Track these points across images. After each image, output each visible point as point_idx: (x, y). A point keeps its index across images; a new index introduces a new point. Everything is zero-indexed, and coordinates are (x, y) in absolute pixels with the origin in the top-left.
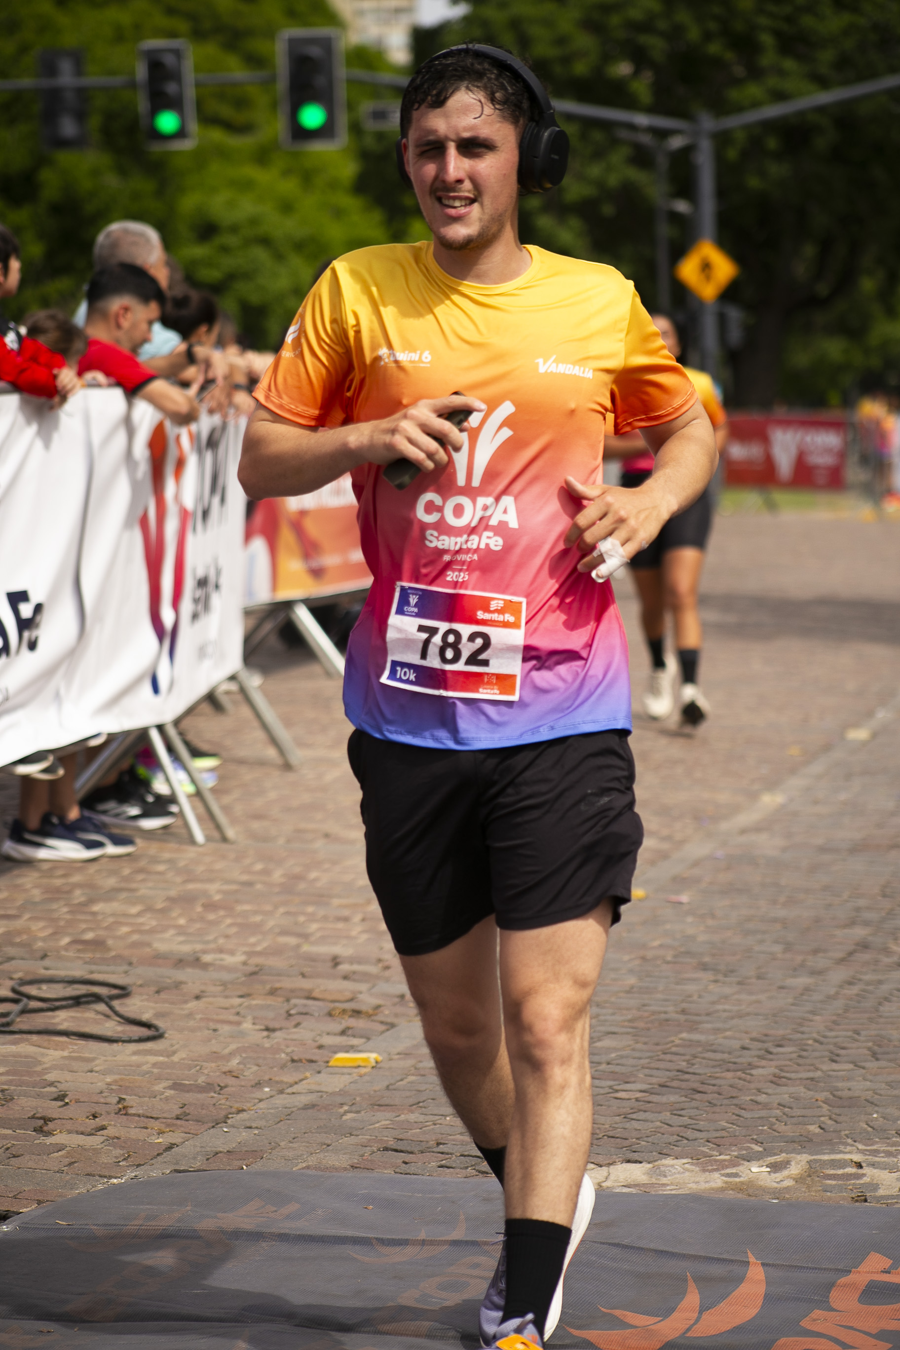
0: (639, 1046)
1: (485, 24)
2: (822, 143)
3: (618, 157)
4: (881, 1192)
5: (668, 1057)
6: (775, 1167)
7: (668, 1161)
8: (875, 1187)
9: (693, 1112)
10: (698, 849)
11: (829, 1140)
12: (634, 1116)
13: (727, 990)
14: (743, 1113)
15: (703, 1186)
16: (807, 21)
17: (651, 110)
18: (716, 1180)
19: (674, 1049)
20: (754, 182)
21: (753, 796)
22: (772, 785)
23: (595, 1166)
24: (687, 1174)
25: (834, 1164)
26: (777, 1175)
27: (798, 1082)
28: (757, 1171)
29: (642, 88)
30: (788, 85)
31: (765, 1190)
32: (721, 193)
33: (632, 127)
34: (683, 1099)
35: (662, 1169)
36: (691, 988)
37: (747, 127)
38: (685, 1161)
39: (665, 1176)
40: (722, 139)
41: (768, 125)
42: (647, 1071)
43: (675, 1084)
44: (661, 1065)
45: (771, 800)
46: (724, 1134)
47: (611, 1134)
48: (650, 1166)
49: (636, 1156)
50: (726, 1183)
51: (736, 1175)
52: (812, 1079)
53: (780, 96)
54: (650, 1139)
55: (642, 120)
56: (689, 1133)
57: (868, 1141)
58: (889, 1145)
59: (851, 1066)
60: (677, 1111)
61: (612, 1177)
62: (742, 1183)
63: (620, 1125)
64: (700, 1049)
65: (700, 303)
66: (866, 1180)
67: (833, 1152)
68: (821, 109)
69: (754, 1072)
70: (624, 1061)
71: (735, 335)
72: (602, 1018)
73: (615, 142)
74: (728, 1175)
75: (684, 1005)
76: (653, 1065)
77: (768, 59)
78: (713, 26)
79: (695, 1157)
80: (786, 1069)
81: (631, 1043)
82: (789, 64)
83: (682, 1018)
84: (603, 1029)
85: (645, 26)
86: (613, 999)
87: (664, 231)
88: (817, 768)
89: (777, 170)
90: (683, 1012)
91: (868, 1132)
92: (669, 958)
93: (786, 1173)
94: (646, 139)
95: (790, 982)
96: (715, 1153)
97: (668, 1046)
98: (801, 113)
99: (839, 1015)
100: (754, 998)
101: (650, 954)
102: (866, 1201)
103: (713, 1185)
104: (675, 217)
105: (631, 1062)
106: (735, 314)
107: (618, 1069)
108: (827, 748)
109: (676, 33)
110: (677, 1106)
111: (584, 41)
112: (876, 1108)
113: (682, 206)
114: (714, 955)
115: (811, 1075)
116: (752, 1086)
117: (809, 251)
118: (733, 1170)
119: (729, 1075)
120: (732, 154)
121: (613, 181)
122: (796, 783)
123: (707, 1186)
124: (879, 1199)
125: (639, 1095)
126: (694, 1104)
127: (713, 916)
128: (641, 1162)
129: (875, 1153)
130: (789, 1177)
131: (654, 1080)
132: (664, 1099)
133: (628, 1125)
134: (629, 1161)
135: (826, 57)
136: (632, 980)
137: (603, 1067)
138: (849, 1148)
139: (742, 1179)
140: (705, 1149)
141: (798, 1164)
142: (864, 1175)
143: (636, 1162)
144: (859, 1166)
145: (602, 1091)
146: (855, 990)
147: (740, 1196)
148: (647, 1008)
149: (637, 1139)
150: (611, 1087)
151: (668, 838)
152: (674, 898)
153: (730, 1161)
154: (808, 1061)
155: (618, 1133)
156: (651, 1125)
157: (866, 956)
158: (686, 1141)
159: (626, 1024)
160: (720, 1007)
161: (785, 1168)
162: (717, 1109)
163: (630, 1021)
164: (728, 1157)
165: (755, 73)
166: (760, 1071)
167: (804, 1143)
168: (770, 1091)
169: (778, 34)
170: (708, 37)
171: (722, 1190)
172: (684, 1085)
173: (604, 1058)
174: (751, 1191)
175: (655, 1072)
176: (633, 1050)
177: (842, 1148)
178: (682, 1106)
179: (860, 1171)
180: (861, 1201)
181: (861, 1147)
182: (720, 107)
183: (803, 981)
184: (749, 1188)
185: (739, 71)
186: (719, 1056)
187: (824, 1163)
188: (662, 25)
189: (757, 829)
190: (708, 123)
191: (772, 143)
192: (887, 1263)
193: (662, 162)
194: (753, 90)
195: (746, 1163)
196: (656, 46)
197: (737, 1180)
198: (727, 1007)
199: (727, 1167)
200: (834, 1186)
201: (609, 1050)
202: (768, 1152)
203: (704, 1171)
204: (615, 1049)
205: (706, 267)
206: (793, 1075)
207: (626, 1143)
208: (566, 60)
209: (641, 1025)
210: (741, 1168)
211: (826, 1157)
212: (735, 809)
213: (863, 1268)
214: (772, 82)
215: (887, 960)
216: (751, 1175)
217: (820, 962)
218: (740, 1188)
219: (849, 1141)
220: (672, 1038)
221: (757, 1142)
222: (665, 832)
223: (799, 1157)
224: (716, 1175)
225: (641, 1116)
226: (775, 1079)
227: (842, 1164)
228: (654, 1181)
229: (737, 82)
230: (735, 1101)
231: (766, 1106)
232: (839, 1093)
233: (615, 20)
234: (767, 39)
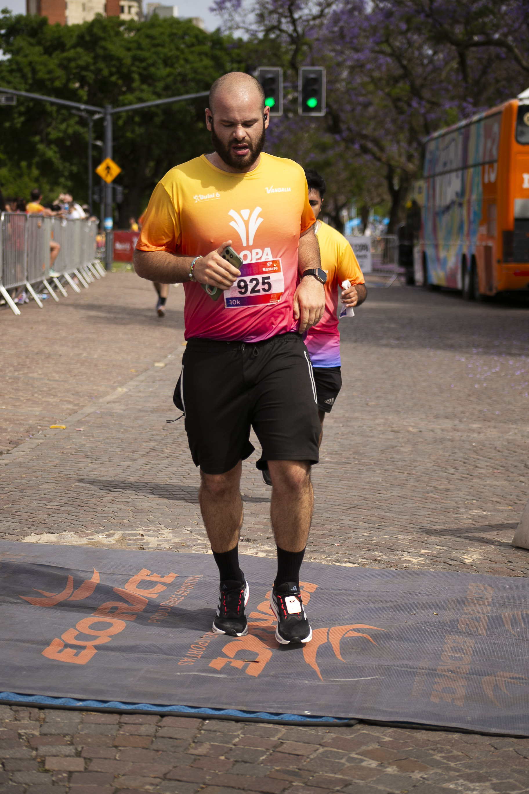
0: (57, 488)
1: (17, 63)
2: (158, 120)
3: (72, 121)
4: (150, 546)
5: (69, 492)
6: (109, 536)
7: (66, 533)
8: (148, 544)
9: (77, 514)
10: (89, 409)
11: (131, 526)
12: (53, 515)
13: (96, 466)
14: (98, 515)
15: (79, 543)
16: (152, 70)
17: (86, 103)
18: (84, 541)
19: (72, 489)
20: (129, 135)
21: (114, 389)
22: (122, 384)
23: (34, 534)
24: (73, 538)
25: (132, 535)
26: (109, 539)
27: (121, 503)
28: (101, 538)
29: (84, 93)
30: (144, 95)
31: (104, 545)
32: (115, 139)
33: (79, 109)
34: (74, 509)
35: (63, 536)
36: (81, 465)
37: (127, 111)
38: (73, 533)
39: (64, 539)
40: (116, 117)
41: (136, 112)
42: (60, 498)
43: (71, 503)
44: (66, 495)
45: (121, 390)
46: (89, 523)
47: (43, 522)
48: (58, 535)
49: (52, 531)
50: (89, 542)
51: (93, 539)
52: (127, 502)
53: (141, 100)
54: (59, 524)
55: (83, 107)
56: (75, 522)
57: (147, 526)
58: (155, 527)
59: (144, 497)
60: (71, 513)
61: (42, 539)
62: (95, 542)
63: (47, 519)
64: (83, 489)
65: (106, 183)
66: (145, 541)
67: (132, 530)
68: (157, 106)
69: (103, 499)
70: (51, 494)
71: (120, 198)
72: (43, 476)
73: (71, 115)
74: (90, 539)
75: (78, 472)
76: (62, 495)
77: (136, 84)
78: (114, 70)
79: (77, 532)
80: (117, 498)
81: (55, 486)
82: (145, 87)
83: (76, 477)
84: (43, 480)
85: (86, 68)
86: (49, 469)
87: (91, 153)
88: (141, 378)
89: (139, 130)
90: (77, 474)
91: (147, 523)
92: (73, 453)
93: (113, 538)
94: (84, 114)
95: (122, 463)
96: (85, 530)
97: (69, 488)
98: (149, 107)
99: (140, 477)
100: (107, 469)
101: (65, 451)
102: (144, 549)
103: (83, 542)
104: (95, 147)
105: (54, 494)
106: (119, 189)
107: (48, 497)
108: (146, 370)
109: (99, 71)
110: (71, 511)
111: (59, 72)
112: (152, 513)
113: (99, 143)
114: (92, 452)
115: (127, 500)
116: (102, 504)
117: (152, 164)
118: (92, 537)
119: (94, 500)
120: (121, 123)
121: (70, 131)
122: (132, 383)
123: (81, 543)
124: (149, 549)
125: (56, 507)
126: (78, 511)
127: (93, 437)
128: (54, 533)
129: (149, 531)
130: (114, 540)
131: (63, 501)
132: (66, 509)
133: (50, 519)
134: (49, 533)
135: (160, 85)
136: (57, 462)
137: (42, 496)
138: (139, 529)
139: (95, 540)
140: (81, 529)
141: (118, 535)
142: (144, 539)
143: (52, 533)
144: (143, 536)
145: (41, 505)
146: (148, 467)
147: (93, 547)
148: (62, 473)
149: (54, 524)
150: (44, 504)
151: (78, 405)
152: (77, 429)
153: (91, 533)
154: (126, 495)
155: (46, 522)
156: (60, 519)
157: (154, 454)
158: (73, 525)
159: (53, 479)
160: (93, 473)
161: (113, 536)
162: (87, 513)
163: (55, 478)
164: (90, 532)
165: (131, 90)
166: (106, 498)
167: (121, 526)
168: (109, 506)
169: (140, 74)
170: (111, 74)
171: (87, 544)
172: (74, 503)
173: (43, 492)
174: (98, 545)
175: (63, 498)
176: (55, 489)
177: (136, 528)
178: (73, 511)
179: (143, 538)
180: (142, 549)
181: (144, 528)
182: (116, 103)
183: (128, 463)
184: (97, 544)
185: (124, 89)
186: (90, 492)
187: (128, 534)
188: (92, 68)
189: (114, 402)
190: (110, 109)
191: (137, 119)
192: (149, 572)
193: (91, 124)
194: (130, 97)
195: (97, 534)
196: (90, 77)
197: (93, 541)
198: (95, 473)
199: (89, 536)
200: (132, 543)
201: (45, 489)
202: (106, 530)
203: (80, 537)
204: (48, 489)
205: (108, 168)
206: (119, 500)
207: (49, 526)
208: (52, 80)
209: (60, 479)
210: (95, 536)
211: (129, 532)
212: (106, 393)
213: (139, 574)
214: (137, 93)
215: (162, 455)
216: (99, 539)
217: (135, 456)
218: (93, 544)
219: (140, 526)
220: (72, 485)
221: (102, 526)
222: (76, 402)
223: (118, 532)
224: (85, 539)
225: (56, 515)
226: (112, 502)
227: (136, 535)
228: (59, 541)
229: (124, 93)
230: (95, 510)
231: (107, 512)
232: (137, 507)
233: (73, 65)
234: (136, 76)
